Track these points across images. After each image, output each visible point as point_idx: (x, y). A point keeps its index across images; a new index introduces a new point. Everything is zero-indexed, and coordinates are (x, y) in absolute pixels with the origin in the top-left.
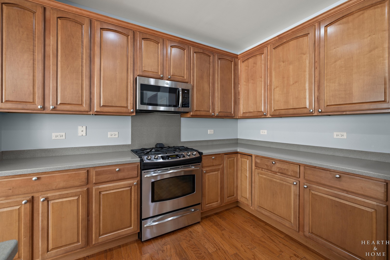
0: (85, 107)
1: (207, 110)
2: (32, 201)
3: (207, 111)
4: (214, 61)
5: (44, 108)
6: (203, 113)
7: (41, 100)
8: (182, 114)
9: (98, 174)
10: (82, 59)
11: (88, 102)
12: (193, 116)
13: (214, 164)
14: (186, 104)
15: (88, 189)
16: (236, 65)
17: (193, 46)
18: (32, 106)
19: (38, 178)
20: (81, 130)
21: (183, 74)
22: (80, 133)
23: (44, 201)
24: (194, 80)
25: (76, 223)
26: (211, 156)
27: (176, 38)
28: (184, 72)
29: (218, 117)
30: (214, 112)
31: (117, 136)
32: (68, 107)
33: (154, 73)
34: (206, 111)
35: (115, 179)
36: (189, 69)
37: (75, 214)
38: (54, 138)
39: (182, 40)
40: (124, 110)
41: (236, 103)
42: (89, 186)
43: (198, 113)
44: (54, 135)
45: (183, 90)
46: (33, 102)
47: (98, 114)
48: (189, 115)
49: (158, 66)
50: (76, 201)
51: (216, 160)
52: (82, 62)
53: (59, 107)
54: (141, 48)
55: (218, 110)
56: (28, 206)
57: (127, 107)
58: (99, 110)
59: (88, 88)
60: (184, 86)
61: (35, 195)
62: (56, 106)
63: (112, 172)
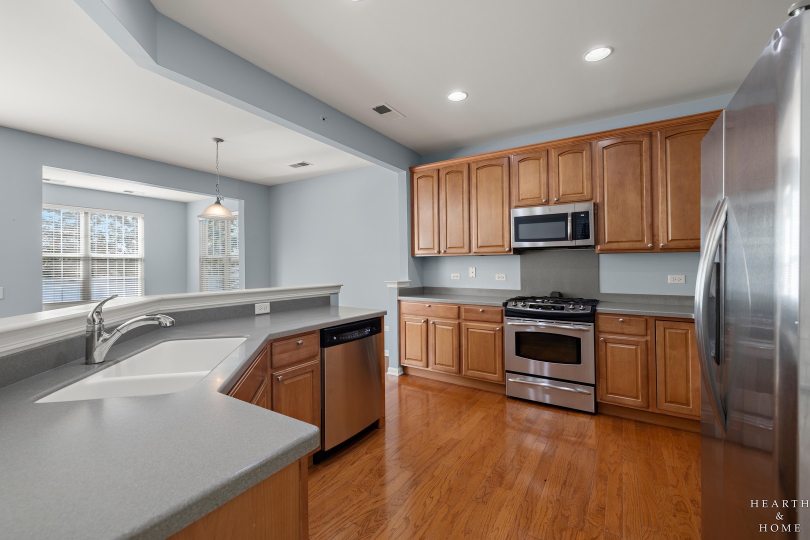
1: (635, 240)
2: (427, 322)
3: (637, 241)
4: (651, 148)
5: (440, 252)
6: (625, 245)
7: (437, 245)
9: (467, 311)
11: (468, 244)
13: (626, 332)
15: (459, 323)
19: (429, 306)
20: (471, 271)
21: (581, 188)
22: (471, 275)
23: (432, 324)
24: (601, 195)
25: (451, 350)
26: (617, 317)
27: (566, 141)
28: (583, 185)
31: (504, 279)
32: (454, 251)
33: (535, 199)
34: (633, 241)
35: (480, 319)
36: (593, 179)
37: (451, 341)
38: (452, 278)
39: (577, 139)
40: (501, 249)
42: (460, 321)
43: (614, 246)
44: (452, 275)
45: (573, 214)
46: (433, 249)
47: (479, 254)
49: (540, 189)
50: (451, 331)
51: (629, 325)
52: (463, 207)
53: (448, 251)
54: (518, 173)
56: (425, 324)
57: (503, 246)
58: (476, 251)
59: (468, 231)
60: (578, 208)
61: (429, 318)
62: (446, 250)
63: (477, 312)
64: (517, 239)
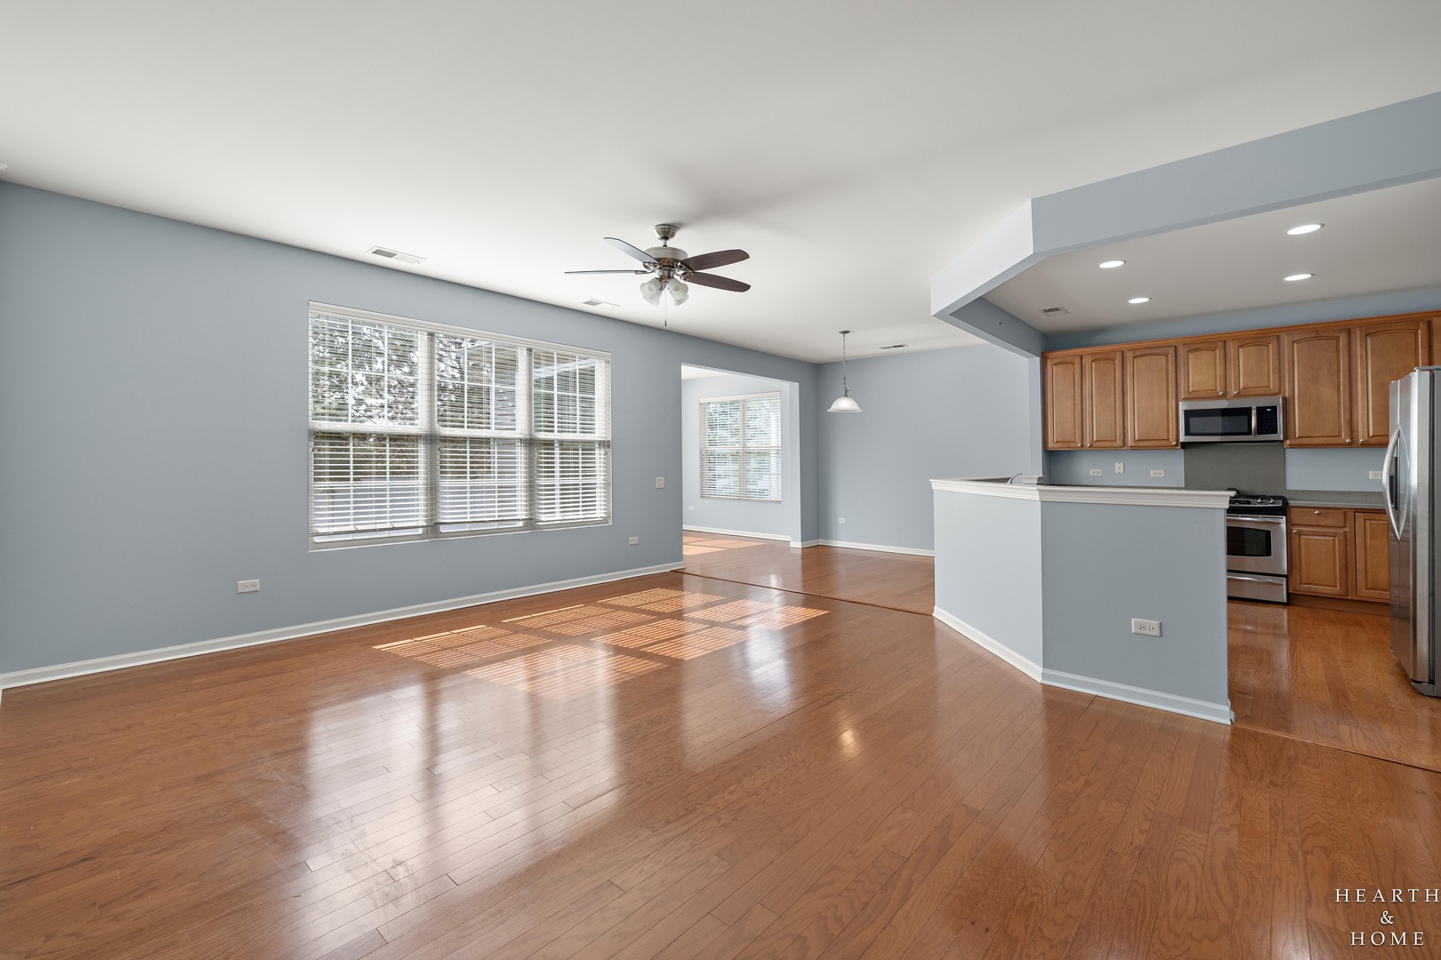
0: (1119, 442)
3: (1332, 436)
4: (1350, 344)
5: (1082, 446)
6: (1319, 441)
7: (1080, 438)
10: (1115, 394)
11: (1122, 437)
13: (1323, 524)
14: (1270, 428)
17: (1289, 332)
18: (1073, 445)
20: (1119, 467)
21: (1267, 381)
22: (1117, 471)
26: (1313, 510)
27: (1248, 333)
28: (1268, 379)
30: (1353, 436)
31: (1163, 475)
32: (1103, 444)
33: (1209, 392)
34: (1329, 436)
36: (1280, 373)
38: (1091, 474)
39: (1262, 331)
40: (1165, 443)
43: (1307, 441)
44: (1091, 471)
45: (1262, 408)
46: (1074, 442)
47: (1133, 448)
49: (1216, 381)
51: (1326, 517)
52: (1115, 397)
53: (1095, 444)
54: (1186, 365)
57: (1168, 440)
59: (1121, 423)
60: (1264, 402)
62: (1092, 443)
64: (1187, 433)
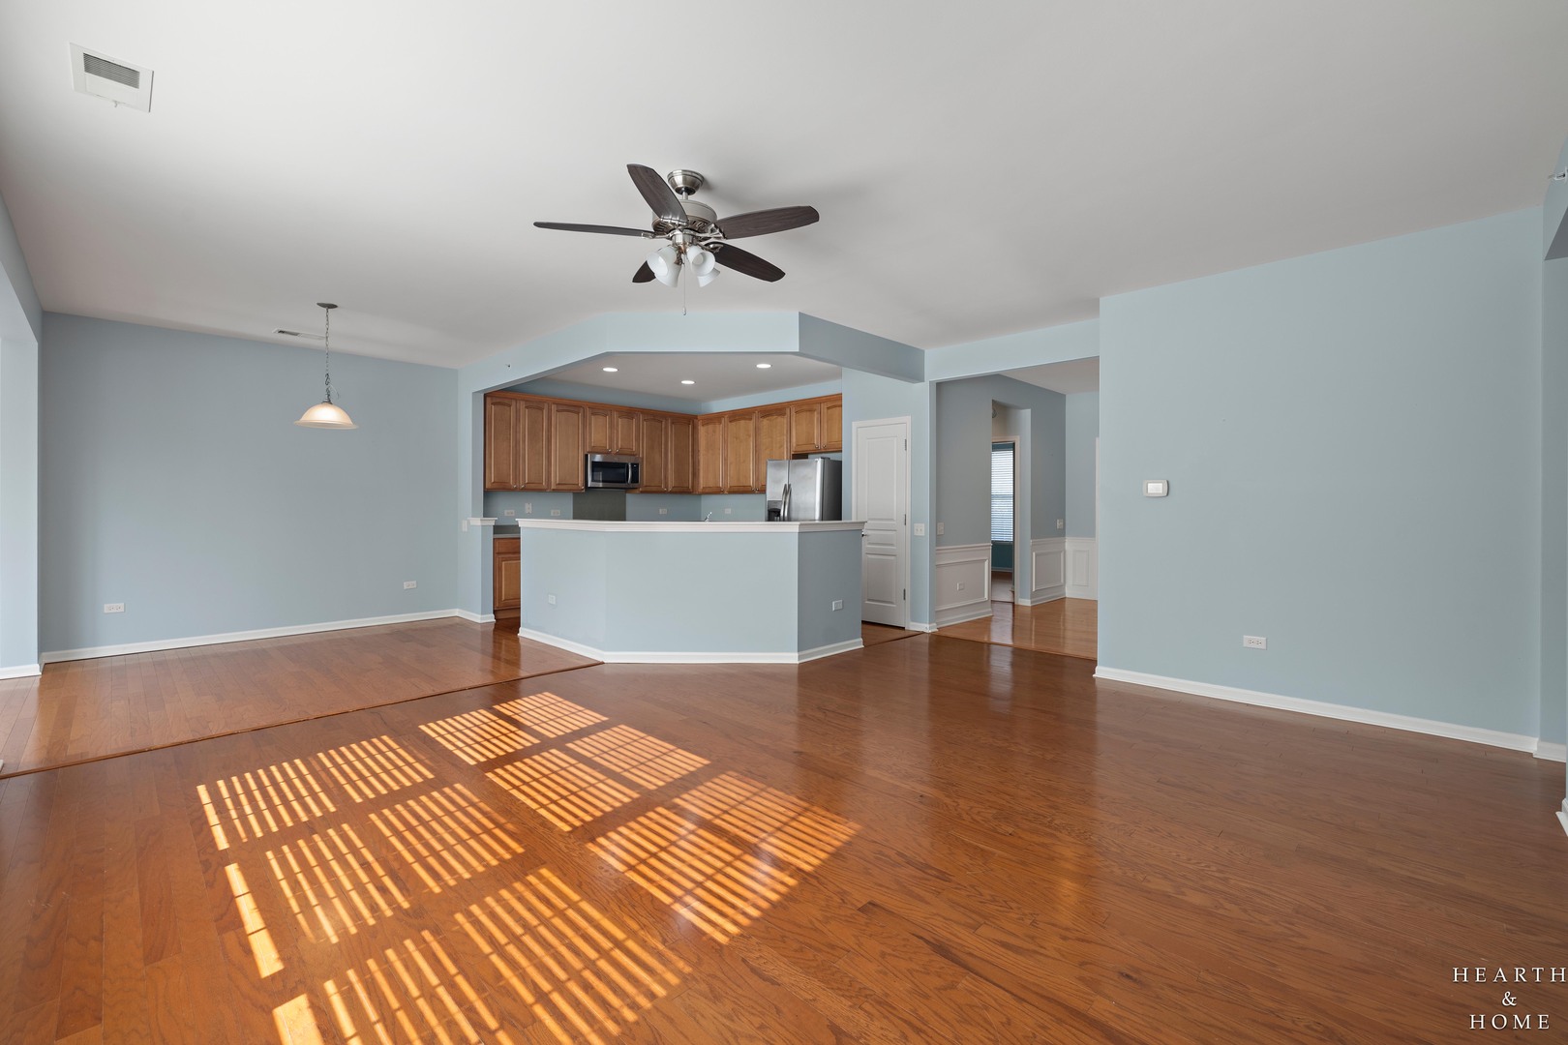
0: (544, 485)
1: (658, 486)
4: (666, 428)
6: (654, 489)
7: (514, 480)
8: (628, 490)
10: (542, 441)
11: (547, 481)
12: (642, 492)
14: (635, 479)
16: (695, 428)
17: (642, 413)
20: (528, 508)
24: (643, 453)
29: (671, 492)
30: (666, 487)
33: (602, 448)
36: (638, 440)
41: (695, 474)
43: (648, 489)
44: (506, 512)
45: (632, 464)
46: (509, 483)
48: (637, 491)
52: (542, 444)
53: (527, 486)
54: (590, 424)
55: (671, 484)
57: (577, 485)
59: (546, 466)
60: (633, 460)
64: (593, 480)
